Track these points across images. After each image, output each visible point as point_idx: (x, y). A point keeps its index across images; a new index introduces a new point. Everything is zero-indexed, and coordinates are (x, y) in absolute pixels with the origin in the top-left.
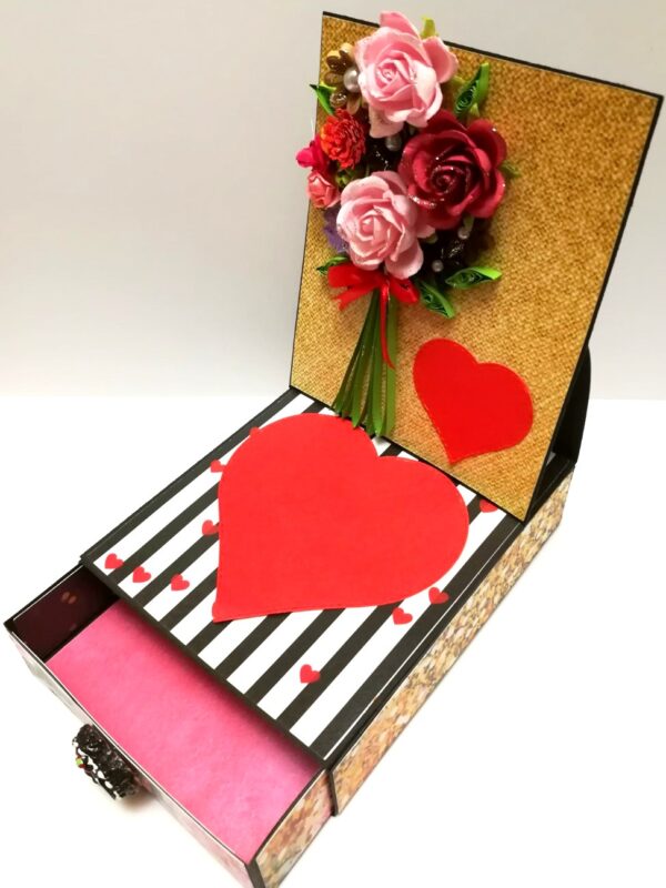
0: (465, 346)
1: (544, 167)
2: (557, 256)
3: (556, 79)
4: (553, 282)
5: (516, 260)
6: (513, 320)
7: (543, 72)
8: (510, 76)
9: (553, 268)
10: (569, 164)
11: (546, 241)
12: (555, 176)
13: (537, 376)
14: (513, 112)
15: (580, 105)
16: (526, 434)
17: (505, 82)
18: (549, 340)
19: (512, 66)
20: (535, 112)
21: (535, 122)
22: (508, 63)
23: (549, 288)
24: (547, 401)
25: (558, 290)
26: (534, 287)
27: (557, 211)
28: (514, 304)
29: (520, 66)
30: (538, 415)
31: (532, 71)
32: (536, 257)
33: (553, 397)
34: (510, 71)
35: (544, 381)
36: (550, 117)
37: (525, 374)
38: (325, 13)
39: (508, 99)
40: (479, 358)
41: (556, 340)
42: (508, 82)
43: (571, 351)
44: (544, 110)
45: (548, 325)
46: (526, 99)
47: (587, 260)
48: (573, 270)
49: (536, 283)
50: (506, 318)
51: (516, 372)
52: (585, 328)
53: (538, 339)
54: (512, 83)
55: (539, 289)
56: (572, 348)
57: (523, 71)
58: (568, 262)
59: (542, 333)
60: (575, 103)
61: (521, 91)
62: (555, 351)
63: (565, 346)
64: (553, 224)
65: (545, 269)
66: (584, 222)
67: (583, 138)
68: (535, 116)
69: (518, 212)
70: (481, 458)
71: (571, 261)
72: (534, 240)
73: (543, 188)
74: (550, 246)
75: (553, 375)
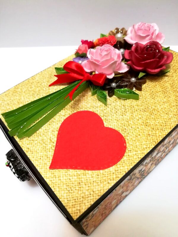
0: (102, 118)
2: (168, 101)
4: (162, 109)
5: (148, 97)
6: (134, 116)
9: (164, 105)
11: (166, 96)
13: (135, 141)
16: (112, 166)
18: (150, 128)
23: (159, 110)
24: (135, 153)
26: (152, 108)
27: (175, 89)
28: (138, 110)
30: (125, 158)
33: (139, 152)
35: (138, 144)
37: (128, 138)
40: (106, 124)
41: (153, 129)
43: (159, 135)
45: (152, 122)
49: (153, 107)
50: (131, 114)
51: (124, 136)
52: (171, 128)
53: (143, 126)
55: (154, 109)
56: (160, 134)
58: (172, 105)
59: (147, 125)
62: (150, 133)
63: (157, 132)
64: (171, 92)
65: (161, 104)
69: (157, 85)
71: (174, 105)
72: (160, 94)
73: (172, 82)
74: (167, 98)
75: (144, 143)
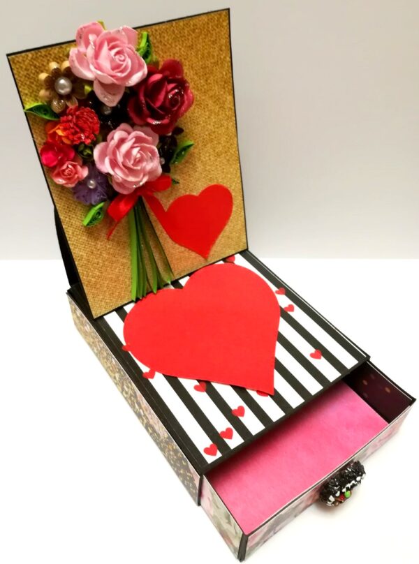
0: (187, 193)
1: (190, 72)
2: (211, 112)
3: (181, 23)
4: (213, 126)
6: (204, 160)
7: (174, 23)
8: (158, 33)
9: (211, 119)
10: (201, 63)
11: (204, 108)
12: (196, 74)
13: (225, 177)
14: (166, 52)
15: (197, 31)
16: (232, 208)
17: (156, 38)
18: (223, 155)
19: (157, 27)
20: (176, 46)
21: (178, 52)
22: (154, 27)
23: (213, 130)
24: (234, 184)
25: (217, 128)
26: (206, 135)
27: (203, 90)
28: (201, 151)
29: (161, 25)
30: (233, 194)
31: (168, 25)
32: (201, 120)
33: (235, 179)
34: (156, 31)
35: (229, 176)
36: (185, 44)
37: (220, 181)
38: (8, 55)
39: (160, 47)
40: (195, 194)
41: (226, 152)
42: (158, 37)
44: (181, 43)
45: (220, 148)
46: (170, 42)
47: (224, 104)
48: (220, 113)
49: (207, 133)
50: (200, 162)
51: (215, 183)
53: (218, 159)
54: (160, 37)
55: (209, 134)
57: (164, 27)
58: (217, 111)
59: (218, 155)
60: (194, 31)
61: (166, 39)
64: (203, 98)
65: (208, 122)
66: (216, 87)
67: (203, 47)
68: (177, 48)
70: (218, 241)
72: (198, 112)
74: (206, 110)
75: (231, 170)
